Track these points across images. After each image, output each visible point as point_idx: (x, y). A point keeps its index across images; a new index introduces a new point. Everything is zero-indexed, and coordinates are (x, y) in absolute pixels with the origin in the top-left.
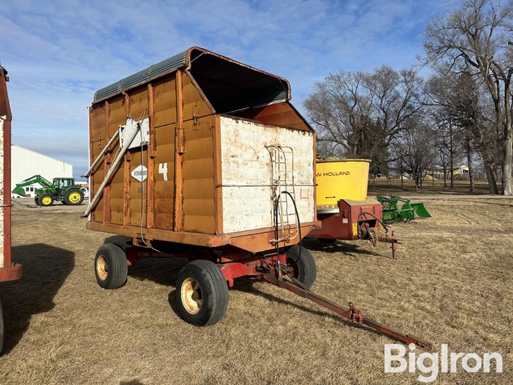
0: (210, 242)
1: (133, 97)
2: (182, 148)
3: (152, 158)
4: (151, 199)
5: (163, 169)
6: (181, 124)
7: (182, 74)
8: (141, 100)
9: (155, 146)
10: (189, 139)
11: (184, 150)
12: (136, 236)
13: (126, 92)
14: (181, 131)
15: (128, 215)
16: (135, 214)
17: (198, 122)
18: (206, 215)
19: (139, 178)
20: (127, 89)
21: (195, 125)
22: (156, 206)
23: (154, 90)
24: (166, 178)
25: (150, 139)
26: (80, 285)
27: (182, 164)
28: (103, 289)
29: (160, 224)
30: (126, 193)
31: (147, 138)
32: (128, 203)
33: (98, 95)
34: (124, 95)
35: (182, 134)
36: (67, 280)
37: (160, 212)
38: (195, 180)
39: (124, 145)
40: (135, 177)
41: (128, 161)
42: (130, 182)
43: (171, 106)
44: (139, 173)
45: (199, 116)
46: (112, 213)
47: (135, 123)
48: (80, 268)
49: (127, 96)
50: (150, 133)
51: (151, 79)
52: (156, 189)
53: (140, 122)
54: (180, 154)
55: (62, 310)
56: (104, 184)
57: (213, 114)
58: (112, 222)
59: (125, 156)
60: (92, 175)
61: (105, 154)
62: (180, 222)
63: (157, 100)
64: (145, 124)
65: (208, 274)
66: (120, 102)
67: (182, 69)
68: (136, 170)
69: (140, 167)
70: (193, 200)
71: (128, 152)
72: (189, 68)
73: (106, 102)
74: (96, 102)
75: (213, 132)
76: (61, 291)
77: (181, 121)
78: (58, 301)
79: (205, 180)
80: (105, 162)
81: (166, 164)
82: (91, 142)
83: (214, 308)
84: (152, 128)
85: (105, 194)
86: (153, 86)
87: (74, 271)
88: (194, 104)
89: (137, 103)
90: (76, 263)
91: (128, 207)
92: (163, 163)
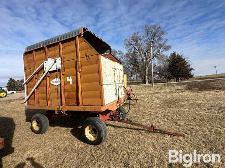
0: (101, 110)
1: (50, 49)
2: (81, 69)
3: (63, 75)
4: (63, 93)
5: (70, 80)
6: (80, 59)
7: (79, 38)
8: (54, 50)
9: (64, 69)
10: (84, 66)
11: (81, 70)
12: (57, 110)
13: (46, 46)
14: (80, 62)
15: (50, 101)
16: (54, 100)
17: (89, 58)
18: (95, 98)
19: (55, 84)
20: (47, 45)
21: (87, 59)
22: (66, 96)
23: (62, 45)
24: (71, 83)
25: (62, 67)
26: (23, 135)
27: (80, 77)
28: (37, 134)
29: (69, 103)
30: (48, 91)
31: (60, 66)
32: (49, 95)
33: (28, 48)
34: (45, 48)
35: (80, 64)
36: (15, 133)
37: (68, 98)
38: (89, 83)
39: (46, 70)
40: (53, 84)
41: (48, 77)
42: (50, 86)
43: (72, 52)
44: (55, 82)
45: (89, 55)
46: (40, 100)
47: (53, 60)
48: (19, 125)
49: (46, 48)
50: (62, 64)
51: (61, 40)
52: (65, 88)
53: (56, 59)
54: (80, 72)
55: (20, 150)
56: (35, 88)
57: (98, 54)
58: (40, 104)
59: (47, 74)
60: (27, 84)
61: (35, 74)
62: (81, 102)
63: (64, 50)
64: (59, 60)
65: (99, 123)
66: (42, 51)
67: (79, 36)
68: (53, 81)
69: (56, 79)
70: (87, 92)
71: (49, 73)
72: (83, 35)
73: (34, 51)
74: (27, 51)
75: (98, 62)
76: (14, 140)
77: (80, 58)
78: (15, 146)
79: (94, 83)
80: (35, 78)
81: (71, 77)
82: (25, 70)
83: (104, 137)
84: (62, 62)
85: (35, 92)
86: (62, 43)
87: (16, 127)
88: (87, 50)
89: (52, 51)
90: (16, 123)
91: (49, 97)
92: (69, 77)
